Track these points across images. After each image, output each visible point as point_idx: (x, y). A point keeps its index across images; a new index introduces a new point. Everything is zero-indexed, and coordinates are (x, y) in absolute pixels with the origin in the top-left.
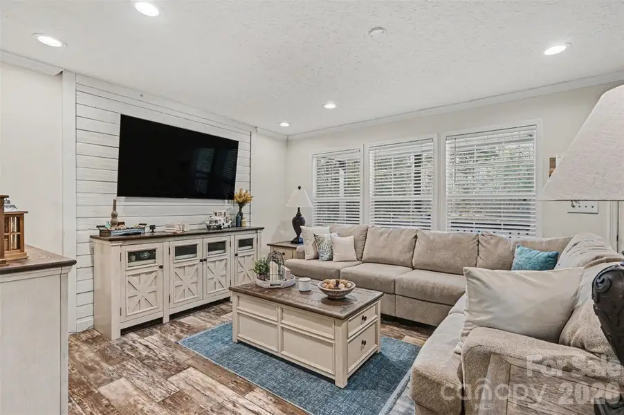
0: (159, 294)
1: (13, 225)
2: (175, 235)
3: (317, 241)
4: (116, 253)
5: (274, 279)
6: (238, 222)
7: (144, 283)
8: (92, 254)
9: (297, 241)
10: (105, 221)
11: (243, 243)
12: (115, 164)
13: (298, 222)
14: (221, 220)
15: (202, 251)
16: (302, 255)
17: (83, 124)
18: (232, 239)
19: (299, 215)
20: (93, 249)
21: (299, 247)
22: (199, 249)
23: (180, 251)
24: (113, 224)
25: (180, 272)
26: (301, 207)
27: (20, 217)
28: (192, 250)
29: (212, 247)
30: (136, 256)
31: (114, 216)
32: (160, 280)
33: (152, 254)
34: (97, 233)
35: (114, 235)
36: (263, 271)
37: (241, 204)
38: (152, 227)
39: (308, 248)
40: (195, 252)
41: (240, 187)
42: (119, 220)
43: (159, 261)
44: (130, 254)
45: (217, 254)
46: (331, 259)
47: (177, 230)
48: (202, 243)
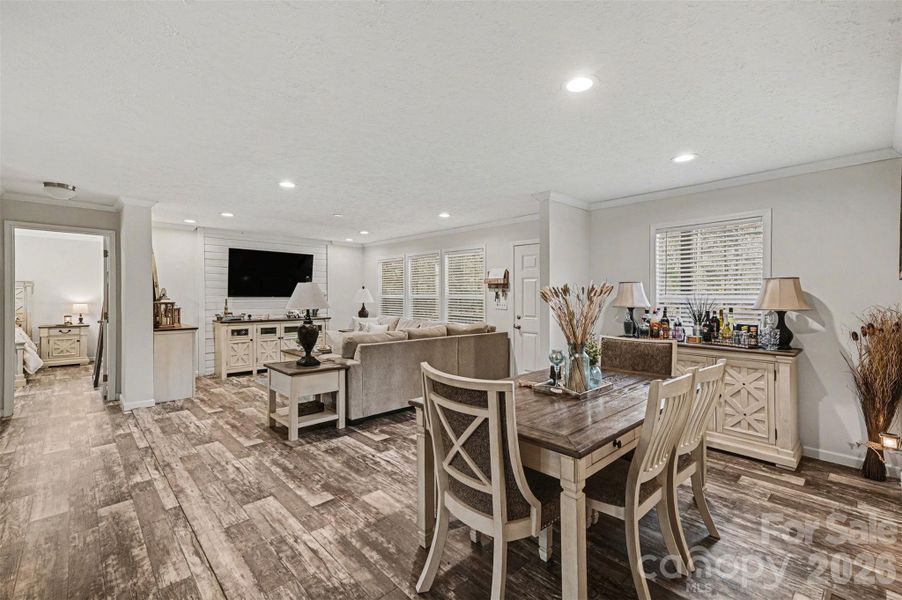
0: (251, 355)
1: (176, 313)
2: (261, 321)
4: (225, 330)
7: (241, 349)
8: (214, 331)
10: (221, 313)
12: (226, 270)
13: (362, 313)
15: (280, 331)
17: (208, 255)
19: (363, 308)
20: (214, 329)
22: (278, 332)
23: (265, 331)
24: (226, 314)
25: (264, 344)
26: (366, 302)
27: (179, 310)
28: (273, 331)
29: (288, 330)
30: (239, 332)
31: (226, 309)
32: (251, 348)
33: (246, 332)
34: (215, 319)
35: (224, 320)
38: (250, 316)
40: (275, 332)
42: (229, 311)
43: (250, 336)
44: (233, 332)
45: (292, 335)
47: (263, 318)
48: (280, 327)
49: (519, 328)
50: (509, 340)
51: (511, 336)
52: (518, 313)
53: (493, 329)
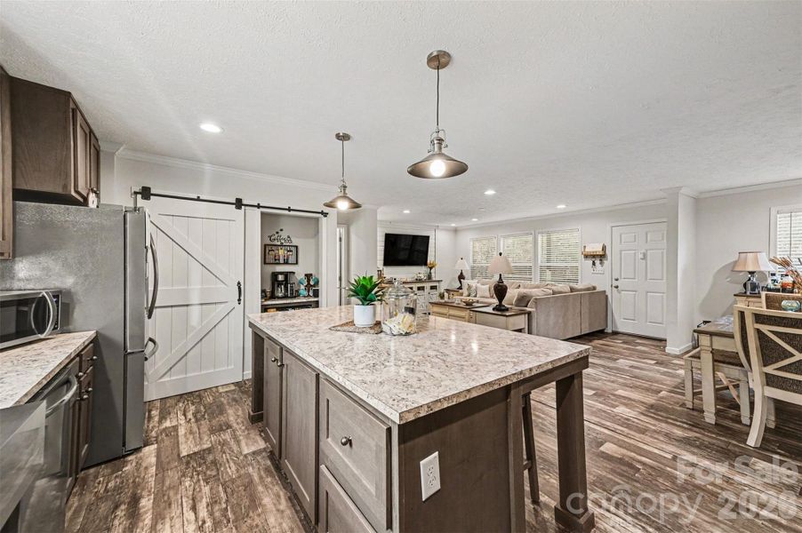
3: (469, 287)
5: (446, 299)
6: (430, 277)
9: (460, 288)
11: (432, 288)
13: (461, 277)
14: (422, 276)
15: (415, 290)
16: (462, 294)
18: (427, 285)
19: (461, 273)
21: (460, 291)
26: (463, 269)
29: (419, 289)
36: (442, 296)
37: (431, 268)
39: (465, 291)
41: (430, 259)
45: (421, 292)
46: (475, 296)
47: (404, 280)
48: (415, 286)
49: (617, 287)
50: (607, 296)
51: (608, 293)
52: (615, 277)
53: (594, 288)
